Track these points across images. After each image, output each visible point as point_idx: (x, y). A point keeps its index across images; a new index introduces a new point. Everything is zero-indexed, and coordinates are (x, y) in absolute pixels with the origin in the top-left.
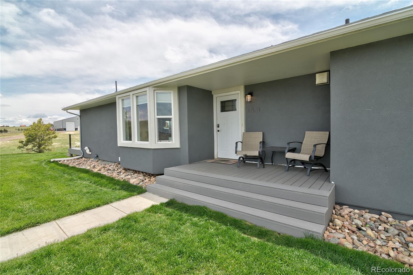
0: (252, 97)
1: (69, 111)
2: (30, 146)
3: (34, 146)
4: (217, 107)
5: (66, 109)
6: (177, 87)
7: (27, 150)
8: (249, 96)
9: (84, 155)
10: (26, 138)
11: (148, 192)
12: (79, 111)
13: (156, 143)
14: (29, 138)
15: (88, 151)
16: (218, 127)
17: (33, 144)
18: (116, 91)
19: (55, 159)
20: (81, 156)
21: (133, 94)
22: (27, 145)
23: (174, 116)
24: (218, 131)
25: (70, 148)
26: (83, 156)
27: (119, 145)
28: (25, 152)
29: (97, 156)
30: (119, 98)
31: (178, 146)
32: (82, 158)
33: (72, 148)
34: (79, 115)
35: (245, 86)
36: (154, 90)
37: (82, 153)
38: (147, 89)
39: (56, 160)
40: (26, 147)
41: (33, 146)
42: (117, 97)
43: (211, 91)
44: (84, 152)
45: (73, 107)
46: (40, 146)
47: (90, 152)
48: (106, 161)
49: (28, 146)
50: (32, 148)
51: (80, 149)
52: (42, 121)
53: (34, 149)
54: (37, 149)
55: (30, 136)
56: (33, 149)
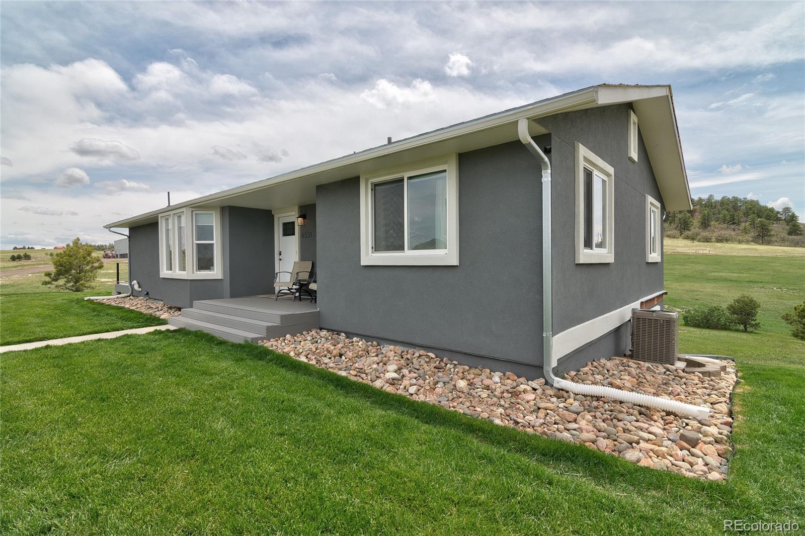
0: (305, 221)
1: (113, 229)
2: (61, 282)
3: (68, 282)
4: (278, 230)
5: (109, 227)
6: (220, 207)
7: (56, 287)
8: (301, 219)
9: (134, 294)
10: (56, 268)
11: (170, 325)
12: (128, 229)
13: (193, 273)
14: (60, 268)
15: (136, 287)
16: (280, 254)
17: (66, 277)
18: (168, 205)
19: (90, 297)
20: (129, 294)
21: (174, 214)
22: (56, 280)
23: (217, 242)
24: (280, 260)
25: (118, 283)
26: (132, 294)
27: (161, 276)
28: (54, 291)
29: (147, 294)
30: (162, 217)
31: (220, 277)
32: (130, 296)
33: (120, 284)
34: (128, 235)
35: (300, 206)
36: (192, 211)
37: (131, 289)
38: (184, 209)
39: (92, 298)
40: (56, 283)
41: (66, 281)
42: (160, 215)
43: (271, 211)
44: (132, 286)
45: (117, 224)
46: (77, 281)
47: (140, 287)
48: (157, 300)
49: (58, 282)
50: (65, 284)
51: (128, 284)
52: (80, 242)
53: (69, 285)
54: (73, 286)
55: (61, 265)
56: (67, 286)
